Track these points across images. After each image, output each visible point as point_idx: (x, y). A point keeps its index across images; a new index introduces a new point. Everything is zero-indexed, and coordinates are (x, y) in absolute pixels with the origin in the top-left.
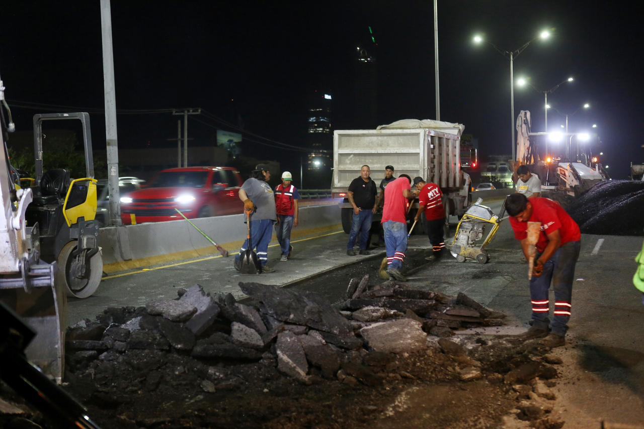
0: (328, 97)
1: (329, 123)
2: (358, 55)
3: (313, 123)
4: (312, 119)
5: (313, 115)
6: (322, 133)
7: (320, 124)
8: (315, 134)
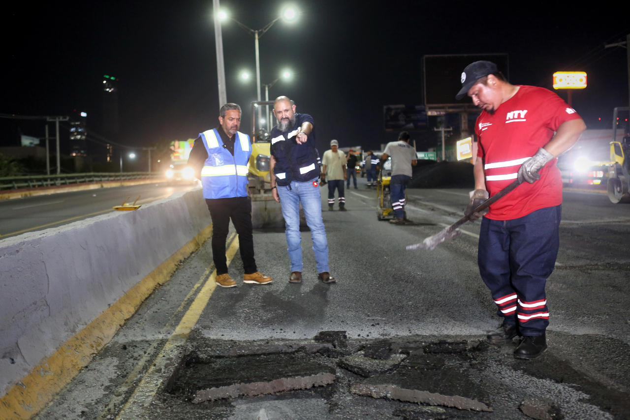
0: (84, 114)
1: (84, 133)
2: (104, 86)
3: (73, 133)
4: (73, 130)
5: (73, 126)
6: (80, 140)
7: (79, 133)
8: (76, 140)
